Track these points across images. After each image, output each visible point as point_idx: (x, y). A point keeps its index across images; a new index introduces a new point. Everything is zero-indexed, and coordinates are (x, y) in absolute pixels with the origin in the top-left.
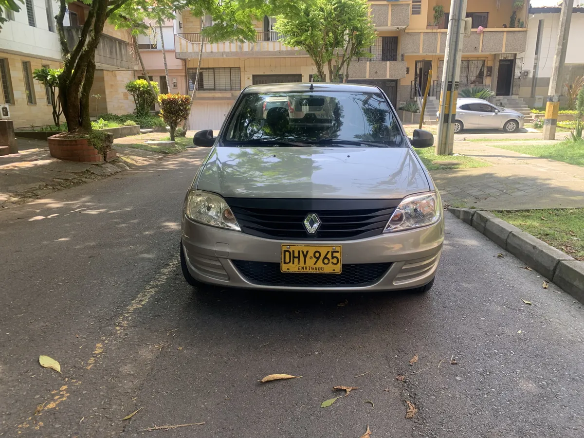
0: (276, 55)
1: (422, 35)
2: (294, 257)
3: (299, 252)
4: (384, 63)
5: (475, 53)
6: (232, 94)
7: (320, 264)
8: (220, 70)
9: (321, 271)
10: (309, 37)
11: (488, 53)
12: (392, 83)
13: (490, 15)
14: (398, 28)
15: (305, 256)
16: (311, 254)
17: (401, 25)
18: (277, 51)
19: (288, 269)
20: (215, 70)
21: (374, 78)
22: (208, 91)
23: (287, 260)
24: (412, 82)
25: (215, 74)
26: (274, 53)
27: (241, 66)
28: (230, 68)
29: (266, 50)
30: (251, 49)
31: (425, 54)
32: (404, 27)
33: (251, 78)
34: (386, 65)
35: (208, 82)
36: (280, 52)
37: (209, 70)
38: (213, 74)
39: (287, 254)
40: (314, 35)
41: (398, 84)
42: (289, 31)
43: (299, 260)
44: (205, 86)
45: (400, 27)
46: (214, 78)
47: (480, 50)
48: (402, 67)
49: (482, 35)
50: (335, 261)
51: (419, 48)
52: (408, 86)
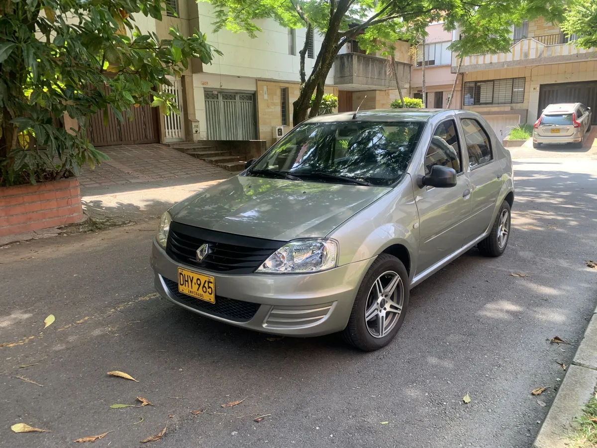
2: (185, 281)
3: (188, 276)
6: (512, 107)
7: (200, 291)
8: (501, 82)
9: (201, 297)
15: (192, 281)
16: (195, 280)
18: (574, 55)
19: (183, 290)
20: (495, 83)
22: (485, 105)
23: (182, 282)
25: (495, 87)
26: (570, 57)
27: (527, 75)
28: (513, 78)
29: (559, 55)
30: (538, 55)
33: (538, 89)
35: (485, 95)
36: (578, 55)
37: (488, 83)
38: (492, 87)
39: (181, 277)
42: (579, 31)
43: (188, 284)
44: (482, 100)
46: (493, 91)
50: (210, 290)
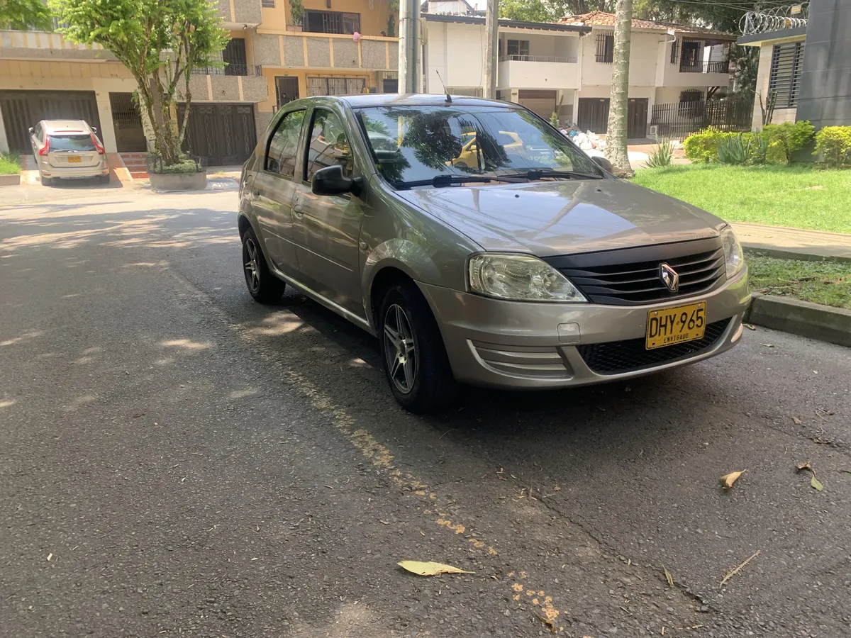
0: (43, 57)
1: (281, 39)
2: (661, 326)
3: (667, 317)
4: (233, 78)
5: (355, 69)
7: (686, 330)
9: (685, 339)
10: (121, 29)
11: (369, 70)
12: (246, 108)
13: (362, 18)
14: (246, 26)
15: (672, 322)
16: (678, 319)
17: (249, 22)
18: (47, 49)
19: (654, 344)
21: (220, 101)
23: (653, 333)
24: (273, 107)
26: (41, 53)
29: (23, 46)
31: (287, 67)
32: (254, 25)
34: (237, 82)
36: (52, 52)
39: (654, 322)
40: (130, 26)
41: (255, 111)
42: (81, 17)
43: (666, 328)
45: (248, 24)
47: (360, 65)
48: (261, 85)
49: (359, 44)
50: (699, 322)
51: (279, 58)
52: (270, 113)
